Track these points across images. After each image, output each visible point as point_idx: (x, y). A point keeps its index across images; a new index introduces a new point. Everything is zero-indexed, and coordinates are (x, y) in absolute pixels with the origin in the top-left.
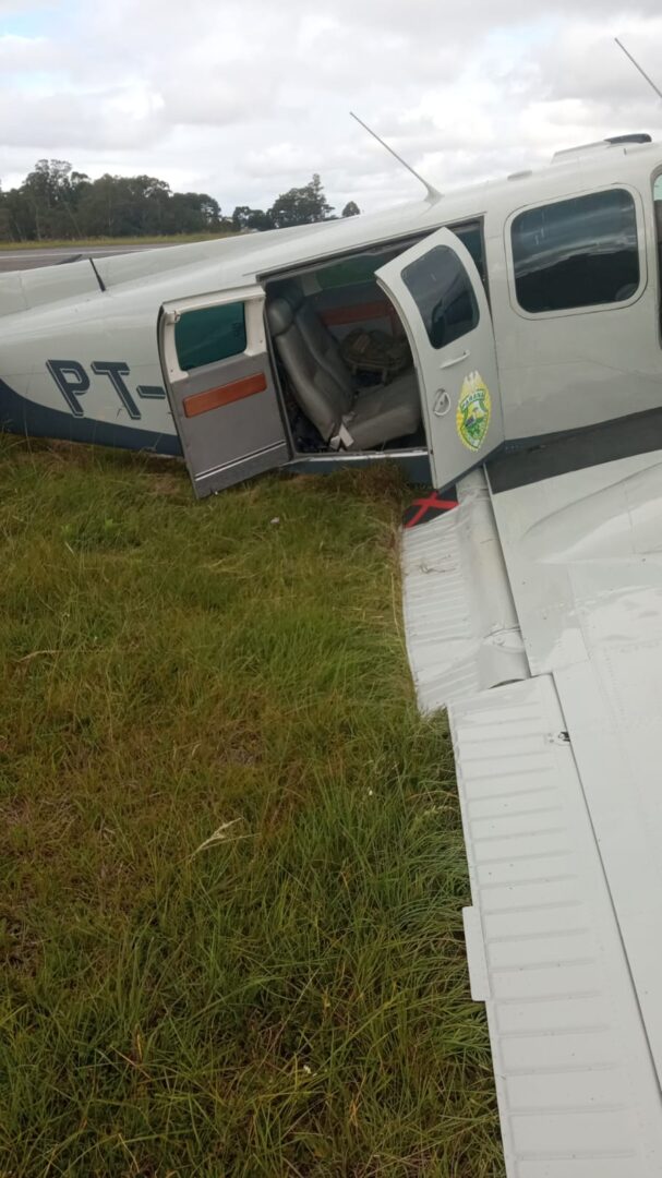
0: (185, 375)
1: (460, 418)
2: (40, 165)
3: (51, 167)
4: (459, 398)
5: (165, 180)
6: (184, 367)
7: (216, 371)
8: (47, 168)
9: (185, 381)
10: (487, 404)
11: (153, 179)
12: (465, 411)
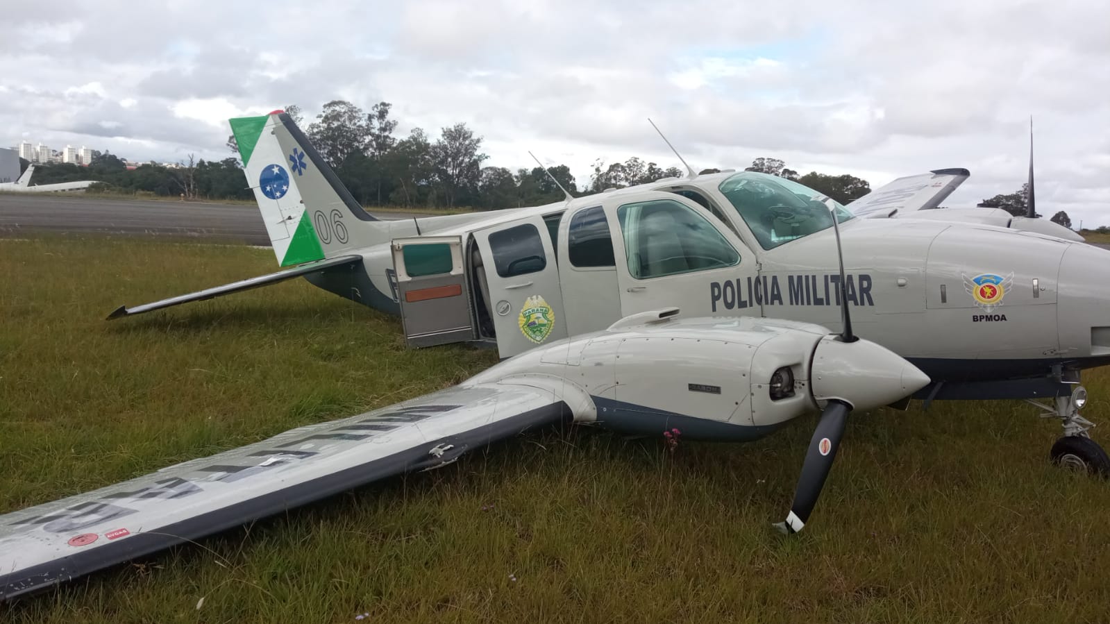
0: (410, 279)
1: (522, 321)
2: (757, 162)
3: (766, 164)
4: (522, 308)
5: (866, 180)
6: (409, 274)
7: (428, 280)
8: (763, 164)
9: (408, 282)
10: (551, 316)
11: (856, 179)
12: (529, 317)
